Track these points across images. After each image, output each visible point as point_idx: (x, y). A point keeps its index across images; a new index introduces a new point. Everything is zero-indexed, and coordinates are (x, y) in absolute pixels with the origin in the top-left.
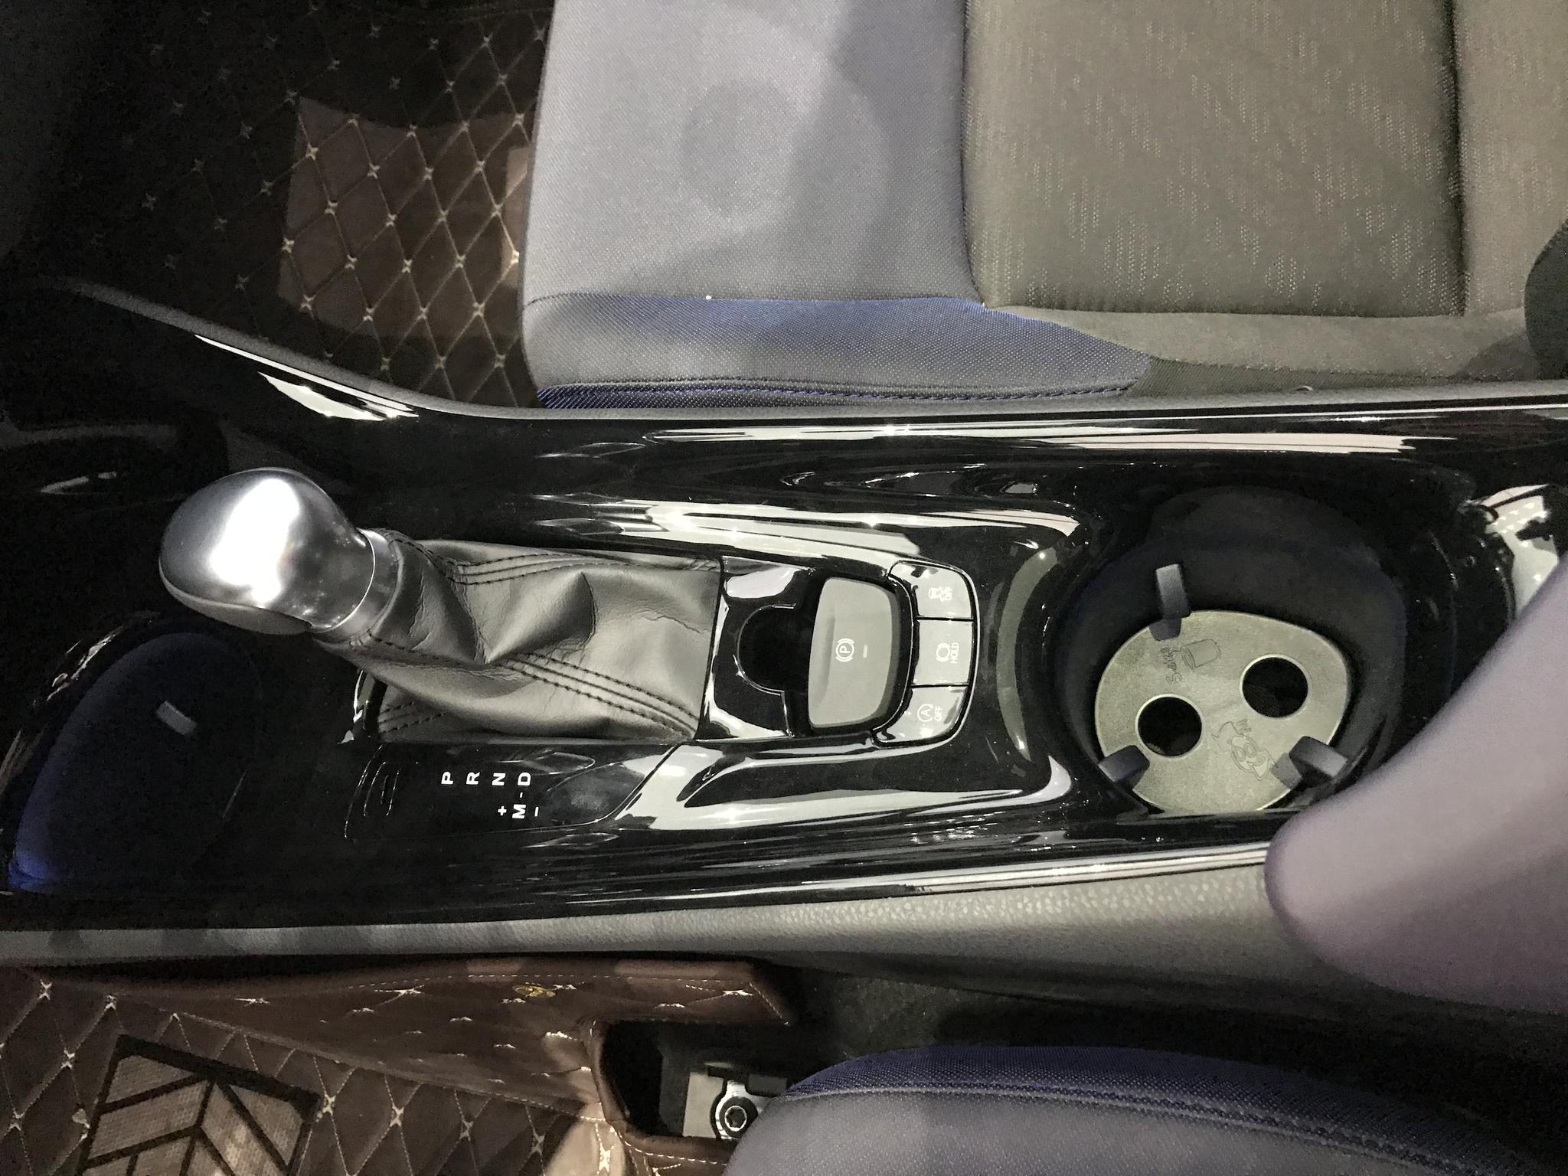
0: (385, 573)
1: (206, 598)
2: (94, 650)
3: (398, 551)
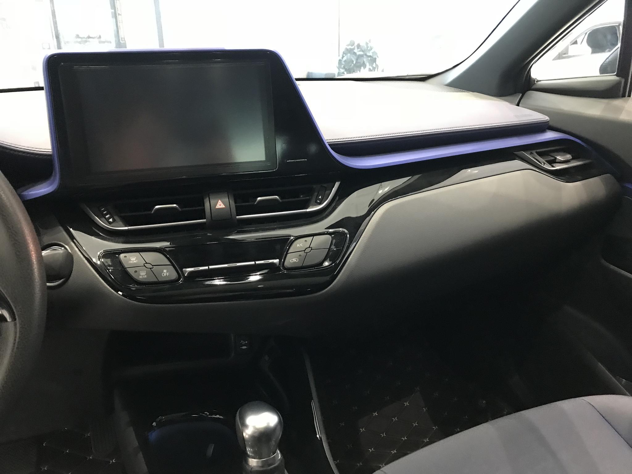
0: (270, 462)
1: (240, 420)
2: (218, 416)
3: (278, 462)
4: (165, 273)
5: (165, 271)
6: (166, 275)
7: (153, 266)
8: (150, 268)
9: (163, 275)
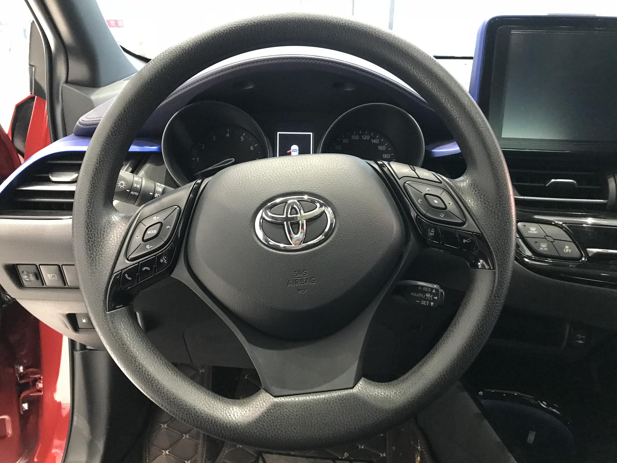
4: (567, 249)
5: (567, 247)
6: (569, 251)
7: (554, 239)
8: (552, 242)
9: (565, 251)
